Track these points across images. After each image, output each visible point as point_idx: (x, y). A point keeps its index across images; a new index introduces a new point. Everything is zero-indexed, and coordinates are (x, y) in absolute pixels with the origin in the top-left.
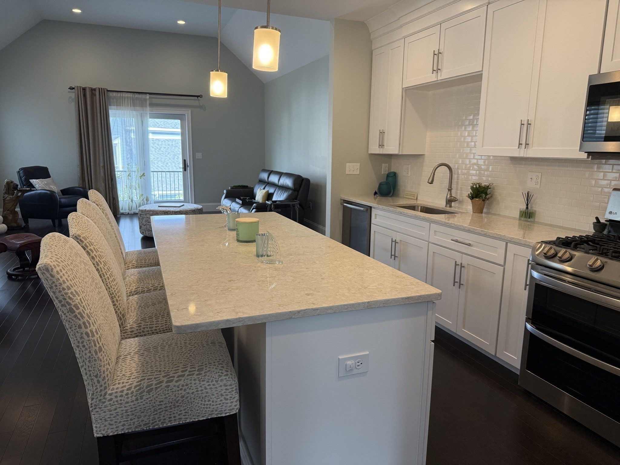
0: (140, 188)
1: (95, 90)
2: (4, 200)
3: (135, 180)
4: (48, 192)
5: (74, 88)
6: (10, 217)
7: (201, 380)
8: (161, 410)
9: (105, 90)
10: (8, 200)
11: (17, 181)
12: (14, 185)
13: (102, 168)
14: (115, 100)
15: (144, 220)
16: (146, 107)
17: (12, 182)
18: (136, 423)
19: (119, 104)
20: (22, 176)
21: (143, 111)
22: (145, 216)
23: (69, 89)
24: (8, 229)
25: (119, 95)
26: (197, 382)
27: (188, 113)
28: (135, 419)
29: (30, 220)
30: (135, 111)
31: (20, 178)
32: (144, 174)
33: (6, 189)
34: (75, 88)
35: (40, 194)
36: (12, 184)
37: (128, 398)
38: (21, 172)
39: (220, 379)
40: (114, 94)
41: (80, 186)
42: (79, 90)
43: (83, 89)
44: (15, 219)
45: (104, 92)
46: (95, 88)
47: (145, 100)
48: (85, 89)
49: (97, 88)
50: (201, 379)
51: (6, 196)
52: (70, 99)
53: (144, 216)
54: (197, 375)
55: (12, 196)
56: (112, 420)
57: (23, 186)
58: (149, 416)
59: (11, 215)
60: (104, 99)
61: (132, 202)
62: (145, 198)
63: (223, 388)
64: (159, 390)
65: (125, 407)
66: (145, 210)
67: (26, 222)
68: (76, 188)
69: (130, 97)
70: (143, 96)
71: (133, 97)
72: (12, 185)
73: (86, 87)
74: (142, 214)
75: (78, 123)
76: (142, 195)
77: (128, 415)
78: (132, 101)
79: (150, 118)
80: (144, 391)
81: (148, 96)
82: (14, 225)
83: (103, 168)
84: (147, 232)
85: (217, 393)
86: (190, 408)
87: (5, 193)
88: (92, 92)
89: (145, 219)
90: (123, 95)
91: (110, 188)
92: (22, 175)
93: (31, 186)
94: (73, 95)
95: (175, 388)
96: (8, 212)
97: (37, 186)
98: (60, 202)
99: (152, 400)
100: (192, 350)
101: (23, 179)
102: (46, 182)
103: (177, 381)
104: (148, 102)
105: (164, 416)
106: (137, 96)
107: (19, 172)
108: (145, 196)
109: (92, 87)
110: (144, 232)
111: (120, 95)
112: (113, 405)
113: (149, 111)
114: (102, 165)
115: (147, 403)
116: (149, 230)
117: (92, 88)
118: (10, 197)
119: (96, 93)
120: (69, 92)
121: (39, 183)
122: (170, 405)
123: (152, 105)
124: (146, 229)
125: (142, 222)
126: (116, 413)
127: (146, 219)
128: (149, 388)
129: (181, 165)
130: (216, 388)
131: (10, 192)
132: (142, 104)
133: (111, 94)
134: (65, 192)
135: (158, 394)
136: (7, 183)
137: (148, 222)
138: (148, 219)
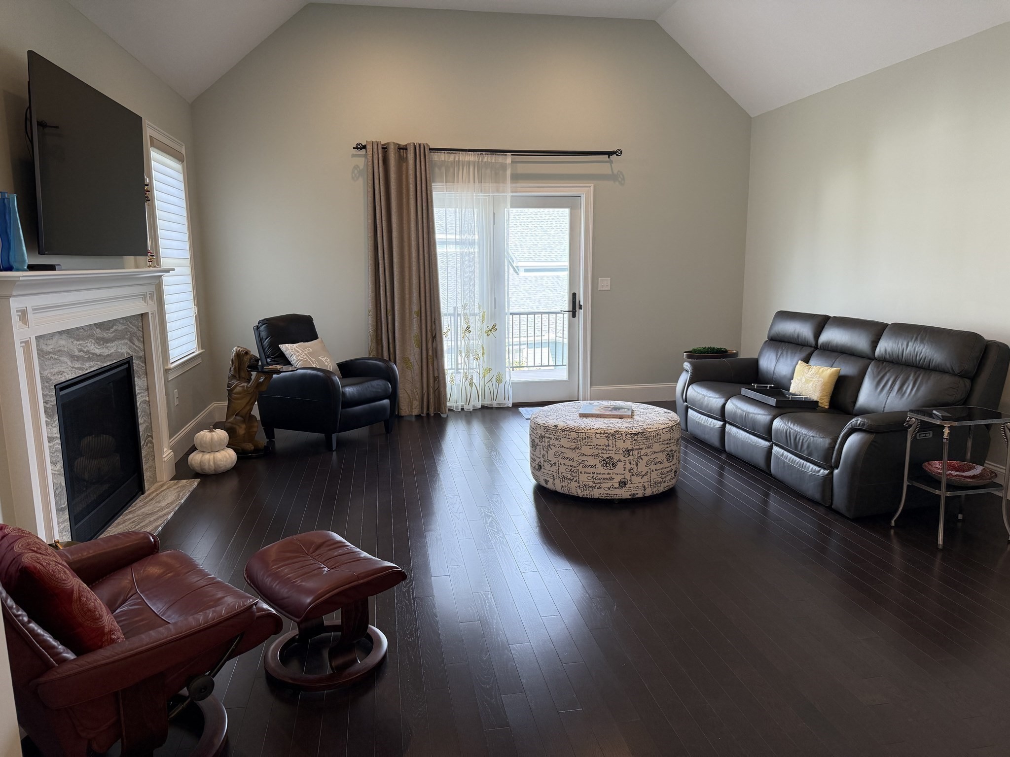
0: (485, 356)
1: (407, 149)
2: (230, 392)
3: (476, 341)
4: (320, 373)
5: (364, 147)
6: (241, 430)
9: (426, 147)
10: (237, 393)
11: (255, 352)
12: (251, 359)
13: (415, 316)
14: (443, 169)
15: (551, 452)
16: (504, 182)
17: (247, 353)
19: (451, 176)
20: (265, 337)
21: (498, 191)
22: (556, 442)
23: (354, 148)
25: (451, 157)
27: (586, 192)
29: (277, 431)
30: (481, 192)
31: (260, 340)
32: (494, 326)
33: (235, 368)
34: (368, 147)
35: (303, 376)
36: (248, 357)
38: (262, 328)
40: (443, 156)
41: (371, 356)
42: (375, 150)
43: (382, 148)
45: (423, 152)
46: (406, 145)
47: (504, 167)
48: (386, 148)
49: (409, 144)
51: (235, 382)
52: (356, 171)
53: (552, 442)
55: (246, 384)
57: (266, 358)
59: (244, 426)
60: (423, 167)
61: (472, 387)
62: (495, 376)
66: (555, 426)
67: (270, 435)
68: (366, 361)
69: (474, 162)
70: (500, 159)
71: (478, 162)
72: (246, 358)
73: (388, 144)
74: (547, 435)
75: (371, 221)
76: (490, 370)
78: (478, 169)
79: (512, 207)
81: (509, 159)
82: (250, 447)
83: (418, 316)
84: (557, 481)
87: (233, 377)
88: (399, 152)
89: (554, 450)
90: (459, 158)
91: (429, 358)
92: (264, 334)
93: (283, 359)
94: (361, 162)
96: (238, 418)
97: (293, 359)
98: (344, 394)
101: (266, 343)
102: (311, 350)
104: (509, 172)
106: (487, 158)
107: (258, 328)
108: (494, 373)
109: (399, 143)
110: (551, 481)
111: (455, 159)
113: (509, 190)
114: (415, 308)
116: (564, 477)
117: (399, 145)
118: (243, 387)
119: (409, 155)
120: (353, 156)
121: (298, 352)
123: (516, 178)
124: (554, 474)
125: (544, 455)
127: (557, 449)
129: (566, 305)
131: (243, 374)
132: (497, 176)
133: (437, 157)
134: (348, 369)
136: (238, 355)
137: (564, 458)
138: (563, 450)
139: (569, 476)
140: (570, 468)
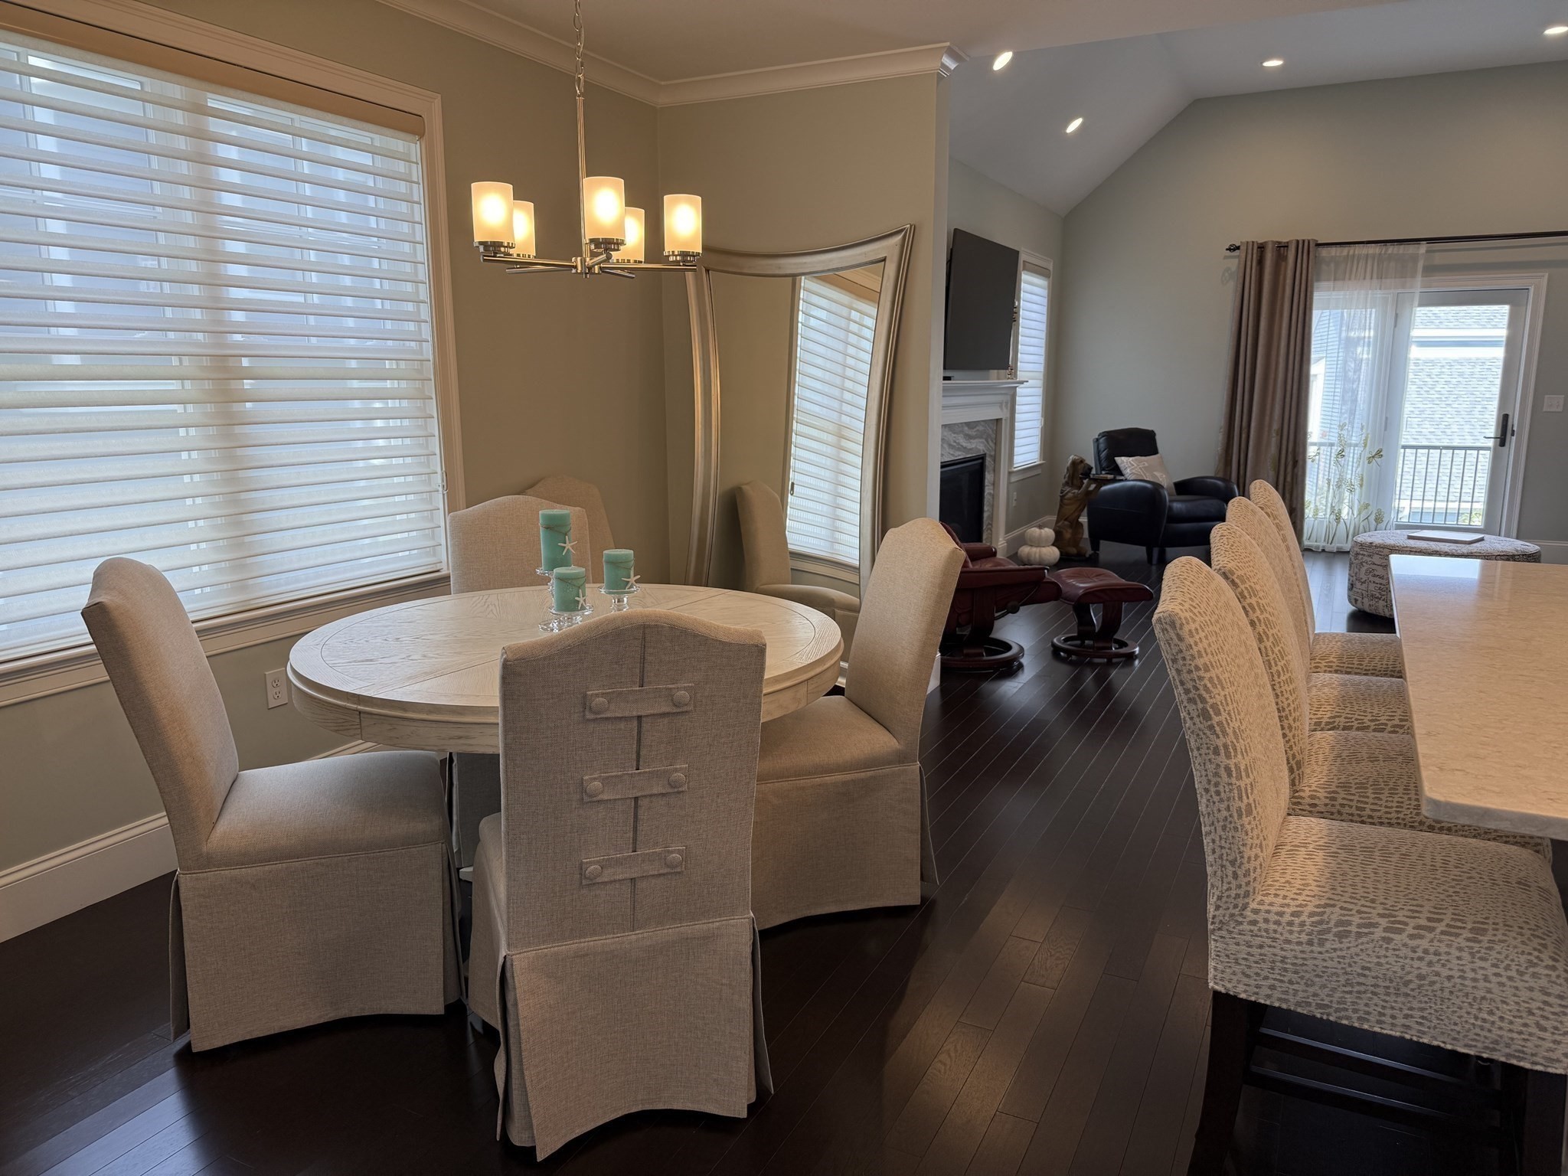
0: (1364, 487)
1: (1287, 247)
2: (1062, 497)
3: (1353, 468)
4: (1149, 485)
5: (1238, 248)
6: (1068, 535)
7: (1478, 955)
8: (1362, 988)
9: (1311, 243)
10: (1069, 499)
11: (1091, 461)
12: (1084, 467)
13: (1274, 435)
14: (1332, 265)
15: (1363, 569)
16: (1413, 276)
17: (1082, 461)
18: (1301, 994)
19: (1341, 275)
20: (1102, 449)
21: (1403, 287)
23: (1227, 249)
24: (1060, 559)
25: (1345, 250)
26: (1466, 955)
27: (1537, 284)
28: (1298, 983)
29: (1103, 544)
30: (1380, 289)
31: (1098, 452)
32: (1380, 451)
33: (1069, 476)
34: (1241, 248)
35: (1132, 488)
36: (1082, 465)
37: (1291, 932)
38: (1101, 440)
39: (1531, 970)
40: (1334, 251)
41: (1218, 476)
42: (1250, 251)
43: (1258, 248)
44: (1076, 541)
45: (1308, 249)
46: (1288, 242)
47: (1415, 259)
48: (1263, 247)
49: (1291, 241)
50: (1479, 952)
51: (1068, 489)
52: (1227, 274)
53: (1365, 558)
54: (1468, 940)
55: (1076, 491)
56: (1249, 967)
57: (1101, 471)
58: (1334, 990)
59: (1070, 531)
60: (1305, 266)
61: (1338, 523)
62: (1374, 513)
63: (1537, 995)
64: (1364, 939)
65: (1282, 949)
66: (1371, 543)
67: (1095, 546)
68: (1209, 480)
69: (1373, 257)
70: (1411, 249)
71: (1380, 254)
72: (1081, 467)
73: (1265, 242)
74: (1361, 552)
75: (1235, 328)
76: (1367, 506)
77: (1286, 970)
78: (1378, 264)
79: (1421, 305)
80: (1328, 931)
81: (1423, 248)
82: (1073, 551)
83: (1277, 435)
84: (1366, 600)
85: (1517, 1003)
86: (1436, 1011)
87: (1067, 484)
88: (1279, 251)
90: (1354, 252)
91: (1287, 484)
92: (1102, 446)
93: (1117, 470)
94: (1234, 263)
95: (1404, 951)
96: (1066, 523)
97: (1128, 472)
98: (1170, 508)
99: (1344, 957)
100: (1462, 881)
101: (1103, 455)
102: (1146, 465)
103: (1412, 937)
104: (1420, 265)
105: (1366, 1005)
106: (1392, 249)
107: (1097, 440)
108: (1373, 509)
109: (1280, 240)
110: (1360, 599)
111: (1349, 252)
112: (1257, 936)
113: (1419, 286)
114: (1276, 426)
115: (1332, 959)
116: (1372, 596)
117: (1279, 243)
118: (1074, 493)
119: (1289, 252)
120: (1226, 257)
121: (1133, 465)
122: (1387, 984)
123: (1430, 270)
124: (1364, 593)
125: (1356, 573)
126: (1261, 955)
128: (1341, 929)
129: (1492, 430)
130: (1517, 988)
131: (1075, 482)
132: (1404, 271)
133: (1324, 252)
134: (1183, 488)
135: (1362, 950)
136: (1074, 463)
137: (1374, 576)
138: (1374, 567)
139: (1378, 595)
140: (1379, 586)
